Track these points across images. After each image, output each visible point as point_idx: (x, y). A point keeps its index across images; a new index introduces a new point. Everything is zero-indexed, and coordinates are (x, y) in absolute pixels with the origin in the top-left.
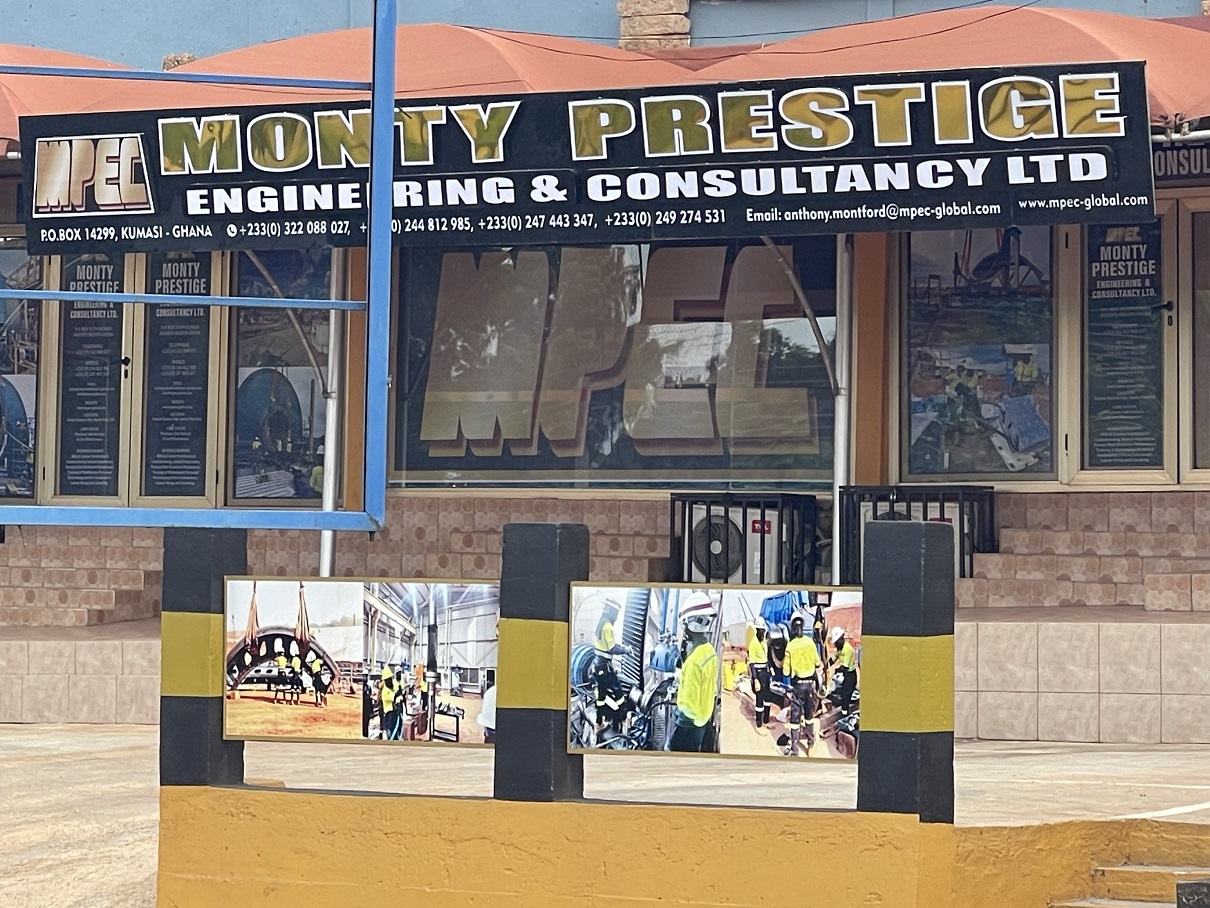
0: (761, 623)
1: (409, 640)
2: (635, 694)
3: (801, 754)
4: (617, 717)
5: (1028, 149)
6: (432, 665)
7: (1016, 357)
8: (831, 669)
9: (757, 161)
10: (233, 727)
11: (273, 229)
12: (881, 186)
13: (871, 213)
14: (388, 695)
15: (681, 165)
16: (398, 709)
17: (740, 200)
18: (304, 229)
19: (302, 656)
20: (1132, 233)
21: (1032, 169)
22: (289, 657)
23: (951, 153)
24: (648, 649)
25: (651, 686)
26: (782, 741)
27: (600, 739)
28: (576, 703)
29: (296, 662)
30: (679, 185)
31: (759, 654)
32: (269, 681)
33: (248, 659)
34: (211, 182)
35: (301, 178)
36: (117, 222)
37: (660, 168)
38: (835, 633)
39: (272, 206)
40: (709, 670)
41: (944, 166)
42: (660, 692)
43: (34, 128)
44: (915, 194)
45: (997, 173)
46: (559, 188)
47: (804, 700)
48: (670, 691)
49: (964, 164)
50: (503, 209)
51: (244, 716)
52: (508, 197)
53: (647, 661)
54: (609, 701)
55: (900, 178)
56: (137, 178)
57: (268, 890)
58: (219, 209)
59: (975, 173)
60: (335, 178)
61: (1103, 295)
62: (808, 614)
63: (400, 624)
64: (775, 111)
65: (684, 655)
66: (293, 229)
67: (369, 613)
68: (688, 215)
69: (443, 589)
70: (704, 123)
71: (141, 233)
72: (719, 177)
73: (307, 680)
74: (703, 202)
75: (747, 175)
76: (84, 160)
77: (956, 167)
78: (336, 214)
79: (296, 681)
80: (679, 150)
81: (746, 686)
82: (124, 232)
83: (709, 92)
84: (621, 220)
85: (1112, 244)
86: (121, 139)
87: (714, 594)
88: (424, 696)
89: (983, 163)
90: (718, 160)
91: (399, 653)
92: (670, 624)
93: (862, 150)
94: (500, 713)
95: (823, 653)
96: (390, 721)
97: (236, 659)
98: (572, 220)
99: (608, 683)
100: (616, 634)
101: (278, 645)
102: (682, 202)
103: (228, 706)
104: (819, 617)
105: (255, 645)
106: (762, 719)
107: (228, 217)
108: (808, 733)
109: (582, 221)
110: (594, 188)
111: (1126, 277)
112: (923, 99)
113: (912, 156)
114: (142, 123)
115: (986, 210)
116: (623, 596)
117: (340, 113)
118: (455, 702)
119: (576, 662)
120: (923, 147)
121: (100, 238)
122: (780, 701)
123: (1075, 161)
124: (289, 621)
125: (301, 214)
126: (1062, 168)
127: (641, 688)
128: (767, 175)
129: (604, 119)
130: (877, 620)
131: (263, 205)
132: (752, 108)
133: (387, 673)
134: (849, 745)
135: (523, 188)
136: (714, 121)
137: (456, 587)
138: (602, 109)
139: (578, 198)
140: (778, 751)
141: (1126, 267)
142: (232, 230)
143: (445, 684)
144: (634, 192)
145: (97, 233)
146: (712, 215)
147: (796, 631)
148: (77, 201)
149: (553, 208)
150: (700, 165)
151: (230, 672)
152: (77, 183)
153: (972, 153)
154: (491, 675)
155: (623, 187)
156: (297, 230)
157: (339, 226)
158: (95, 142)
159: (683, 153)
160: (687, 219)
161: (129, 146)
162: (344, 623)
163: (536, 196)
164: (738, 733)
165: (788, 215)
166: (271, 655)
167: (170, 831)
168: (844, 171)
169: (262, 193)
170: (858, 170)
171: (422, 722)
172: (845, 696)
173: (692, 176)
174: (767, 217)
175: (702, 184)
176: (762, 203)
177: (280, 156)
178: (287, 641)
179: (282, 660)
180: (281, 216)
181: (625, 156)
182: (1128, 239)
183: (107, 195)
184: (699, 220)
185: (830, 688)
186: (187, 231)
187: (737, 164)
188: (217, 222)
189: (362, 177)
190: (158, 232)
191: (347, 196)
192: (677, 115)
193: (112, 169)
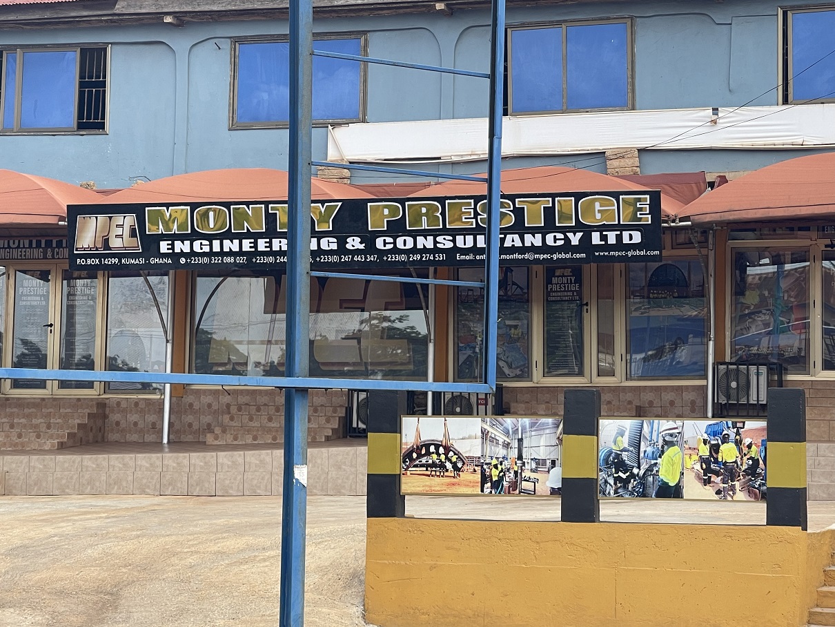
0: (706, 437)
1: (507, 446)
2: (635, 471)
3: (729, 498)
4: (625, 482)
5: (602, 229)
6: (520, 457)
7: (511, 327)
8: (745, 458)
9: (464, 232)
10: (405, 488)
11: (206, 260)
12: (528, 244)
13: (520, 257)
14: (495, 473)
15: (425, 233)
16: (501, 479)
17: (455, 249)
18: (222, 260)
19: (446, 454)
20: (568, 272)
21: (604, 238)
23: (564, 230)
24: (642, 449)
25: (644, 467)
26: (718, 492)
27: (616, 492)
28: (602, 475)
29: (443, 457)
30: (421, 242)
31: (705, 451)
33: (415, 455)
34: (173, 238)
35: (221, 237)
36: (120, 256)
37: (413, 235)
38: (747, 441)
39: (206, 249)
40: (677, 459)
41: (560, 236)
42: (650, 469)
43: (75, 211)
44: (544, 248)
45: (586, 239)
46: (361, 243)
47: (730, 472)
49: (570, 235)
50: (331, 252)
51: (411, 482)
52: (334, 246)
53: (642, 455)
54: (621, 474)
55: (537, 241)
56: (133, 234)
57: (432, 568)
58: (177, 250)
59: (575, 239)
60: (241, 237)
61: (554, 299)
62: (732, 433)
63: (502, 438)
65: (663, 452)
66: (215, 260)
67: (484, 433)
68: (427, 257)
69: (526, 421)
70: (438, 214)
71: (133, 261)
72: (444, 239)
73: (449, 465)
74: (436, 250)
75: (460, 239)
76: (104, 227)
77: (566, 237)
78: (241, 253)
79: (442, 466)
80: (425, 226)
81: (698, 467)
82: (123, 261)
83: (442, 200)
84: (392, 258)
85: (558, 277)
86: (125, 217)
87: (679, 423)
88: (516, 473)
89: (579, 235)
90: (445, 231)
91: (501, 452)
92: (654, 437)
93: (519, 228)
95: (740, 450)
96: (497, 485)
97: (408, 455)
98: (366, 258)
99: (620, 465)
100: (625, 442)
102: (425, 250)
103: (403, 479)
104: (738, 433)
105: (419, 449)
106: (707, 482)
107: (182, 254)
108: (733, 488)
109: (371, 258)
110: (379, 243)
111: (565, 291)
112: (551, 205)
113: (544, 231)
114: (138, 210)
115: (578, 256)
116: (629, 424)
117: (245, 206)
118: (533, 475)
119: (602, 455)
120: (549, 227)
121: (110, 263)
122: (717, 474)
123: (626, 234)
124: (439, 436)
125: (222, 253)
126: (619, 238)
127: (639, 467)
128: (470, 239)
129: (386, 212)
130: (774, 434)
131: (201, 249)
132: (463, 208)
133: (494, 462)
134: (755, 494)
135: (342, 243)
136: (443, 214)
137: (534, 419)
138: (386, 207)
139: (370, 247)
140: (717, 497)
141: (565, 287)
142: (183, 261)
143: (527, 466)
144: (400, 244)
145: (108, 261)
146: (439, 256)
147: (725, 439)
148: (99, 245)
149: (358, 252)
150: (435, 233)
151: (405, 462)
152: (99, 237)
153: (573, 230)
154: (553, 463)
155: (395, 243)
156: (218, 261)
157: (240, 259)
158: (110, 218)
159: (426, 228)
160: (426, 258)
161: (130, 220)
162: (470, 438)
163: (349, 246)
164: (692, 488)
165: (478, 257)
167: (372, 538)
168: (509, 237)
169: (201, 243)
170: (516, 237)
171: (514, 485)
172: (752, 470)
173: (430, 239)
174: (467, 258)
175: (435, 242)
176: (465, 251)
177: (212, 225)
179: (435, 456)
180: (211, 254)
181: (396, 228)
182: (565, 274)
183: (115, 243)
184: (432, 258)
185: (745, 467)
186: (158, 260)
187: (454, 233)
188: (175, 256)
189: (256, 236)
190: (142, 261)
191: (247, 245)
192: (424, 210)
193: (119, 231)
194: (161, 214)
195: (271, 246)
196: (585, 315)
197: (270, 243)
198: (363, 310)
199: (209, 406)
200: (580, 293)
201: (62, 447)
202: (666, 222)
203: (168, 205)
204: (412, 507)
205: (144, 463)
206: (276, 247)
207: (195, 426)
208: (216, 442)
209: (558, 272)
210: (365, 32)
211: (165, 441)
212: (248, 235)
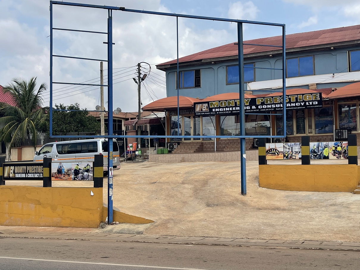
0: (334, 145)
1: (289, 149)
2: (318, 153)
3: (340, 159)
4: (316, 155)
5: (309, 101)
6: (292, 151)
8: (343, 150)
10: (267, 158)
11: (222, 112)
12: (292, 106)
13: (290, 108)
14: (286, 155)
15: (269, 104)
16: (288, 156)
17: (276, 107)
19: (276, 151)
21: (309, 103)
22: (274, 151)
23: (300, 102)
24: (320, 148)
25: (320, 152)
26: (337, 157)
27: (314, 158)
28: (311, 154)
29: (275, 152)
30: (268, 106)
31: (334, 148)
32: (271, 154)
33: (269, 151)
34: (215, 108)
35: (225, 107)
36: (205, 112)
37: (267, 105)
38: (343, 146)
39: (222, 110)
40: (327, 151)
41: (299, 103)
42: (321, 153)
43: (195, 104)
44: (296, 106)
45: (305, 104)
46: (255, 107)
47: (340, 153)
48: (323, 153)
49: (301, 103)
50: (249, 109)
51: (268, 157)
52: (249, 108)
53: (319, 150)
54: (315, 154)
55: (294, 105)
56: (207, 108)
57: (273, 175)
58: (216, 111)
59: (303, 104)
60: (229, 107)
61: (298, 117)
62: (340, 144)
63: (288, 147)
64: (280, 99)
65: (324, 149)
67: (284, 146)
69: (293, 143)
71: (207, 113)
73: (276, 153)
74: (272, 108)
75: (277, 105)
76: (201, 107)
77: (301, 104)
78: (230, 111)
79: (275, 153)
80: (269, 103)
81: (332, 152)
83: (272, 97)
84: (262, 110)
87: (328, 143)
88: (291, 154)
89: (303, 103)
90: (273, 104)
91: (288, 150)
92: (322, 146)
93: (290, 102)
94: (302, 156)
95: (342, 148)
96: (287, 157)
97: (267, 151)
99: (315, 152)
100: (315, 147)
101: (272, 150)
102: (269, 108)
103: (266, 156)
104: (341, 144)
105: (269, 150)
106: (334, 155)
107: (217, 111)
108: (340, 156)
109: (257, 110)
110: (259, 107)
112: (297, 97)
113: (295, 103)
114: (208, 103)
115: (303, 108)
116: (316, 143)
118: (295, 155)
119: (310, 150)
120: (297, 102)
122: (337, 153)
123: (314, 102)
124: (274, 147)
125: (226, 111)
126: (313, 103)
127: (319, 153)
128: (279, 105)
129: (260, 100)
130: (349, 144)
132: (277, 98)
133: (286, 152)
134: (346, 157)
135: (251, 107)
136: (273, 100)
137: (295, 143)
138: (260, 99)
139: (257, 108)
140: (337, 158)
141: (300, 114)
142: (218, 113)
143: (294, 153)
144: (264, 107)
145: (202, 114)
147: (338, 146)
148: (200, 110)
149: (254, 109)
150: (271, 104)
151: (267, 153)
153: (302, 102)
154: (299, 152)
155: (262, 107)
158: (202, 105)
160: (269, 110)
161: (206, 105)
162: (281, 147)
163: (252, 108)
164: (331, 157)
165: (281, 109)
166: (272, 151)
167: (260, 169)
170: (289, 104)
171: (291, 157)
172: (345, 152)
173: (270, 105)
174: (278, 109)
175: (271, 106)
176: (278, 108)
177: (223, 105)
178: (274, 149)
179: (273, 151)
180: (223, 111)
181: (263, 104)
182: (301, 112)
183: (204, 110)
184: (271, 110)
185: (343, 152)
186: (212, 113)
187: (275, 104)
188: (216, 112)
189: (233, 107)
190: (209, 113)
191: (231, 109)
192: (269, 99)
193: (204, 107)
194: (213, 103)
195: (236, 109)
196: (305, 120)
197: (236, 108)
198: (256, 122)
199: (224, 143)
200: (304, 116)
201: (195, 152)
202: (323, 99)
203: (214, 101)
204: (268, 163)
205: (211, 155)
206: (237, 109)
207: (221, 147)
208: (226, 150)
209: (299, 111)
210: (254, 62)
211: (215, 150)
212: (231, 107)
